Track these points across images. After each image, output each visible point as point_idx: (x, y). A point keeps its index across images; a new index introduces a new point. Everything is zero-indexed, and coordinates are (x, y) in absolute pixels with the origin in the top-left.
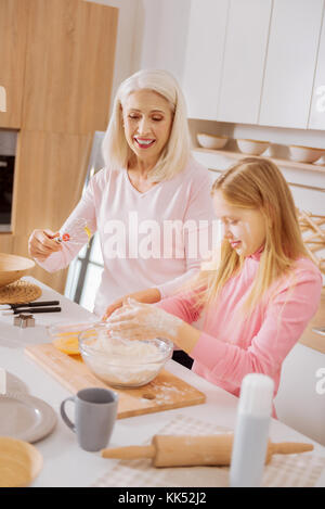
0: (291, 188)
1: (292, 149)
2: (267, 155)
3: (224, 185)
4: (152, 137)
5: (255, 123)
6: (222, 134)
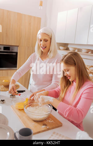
0: (83, 59)
1: (83, 50)
2: (76, 51)
3: (64, 60)
4: (45, 46)
5: (74, 43)
6: (65, 46)
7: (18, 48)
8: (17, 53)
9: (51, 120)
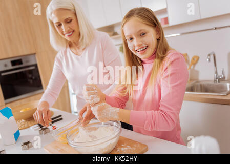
7: (35, 57)
8: (36, 65)
9: (125, 147)
